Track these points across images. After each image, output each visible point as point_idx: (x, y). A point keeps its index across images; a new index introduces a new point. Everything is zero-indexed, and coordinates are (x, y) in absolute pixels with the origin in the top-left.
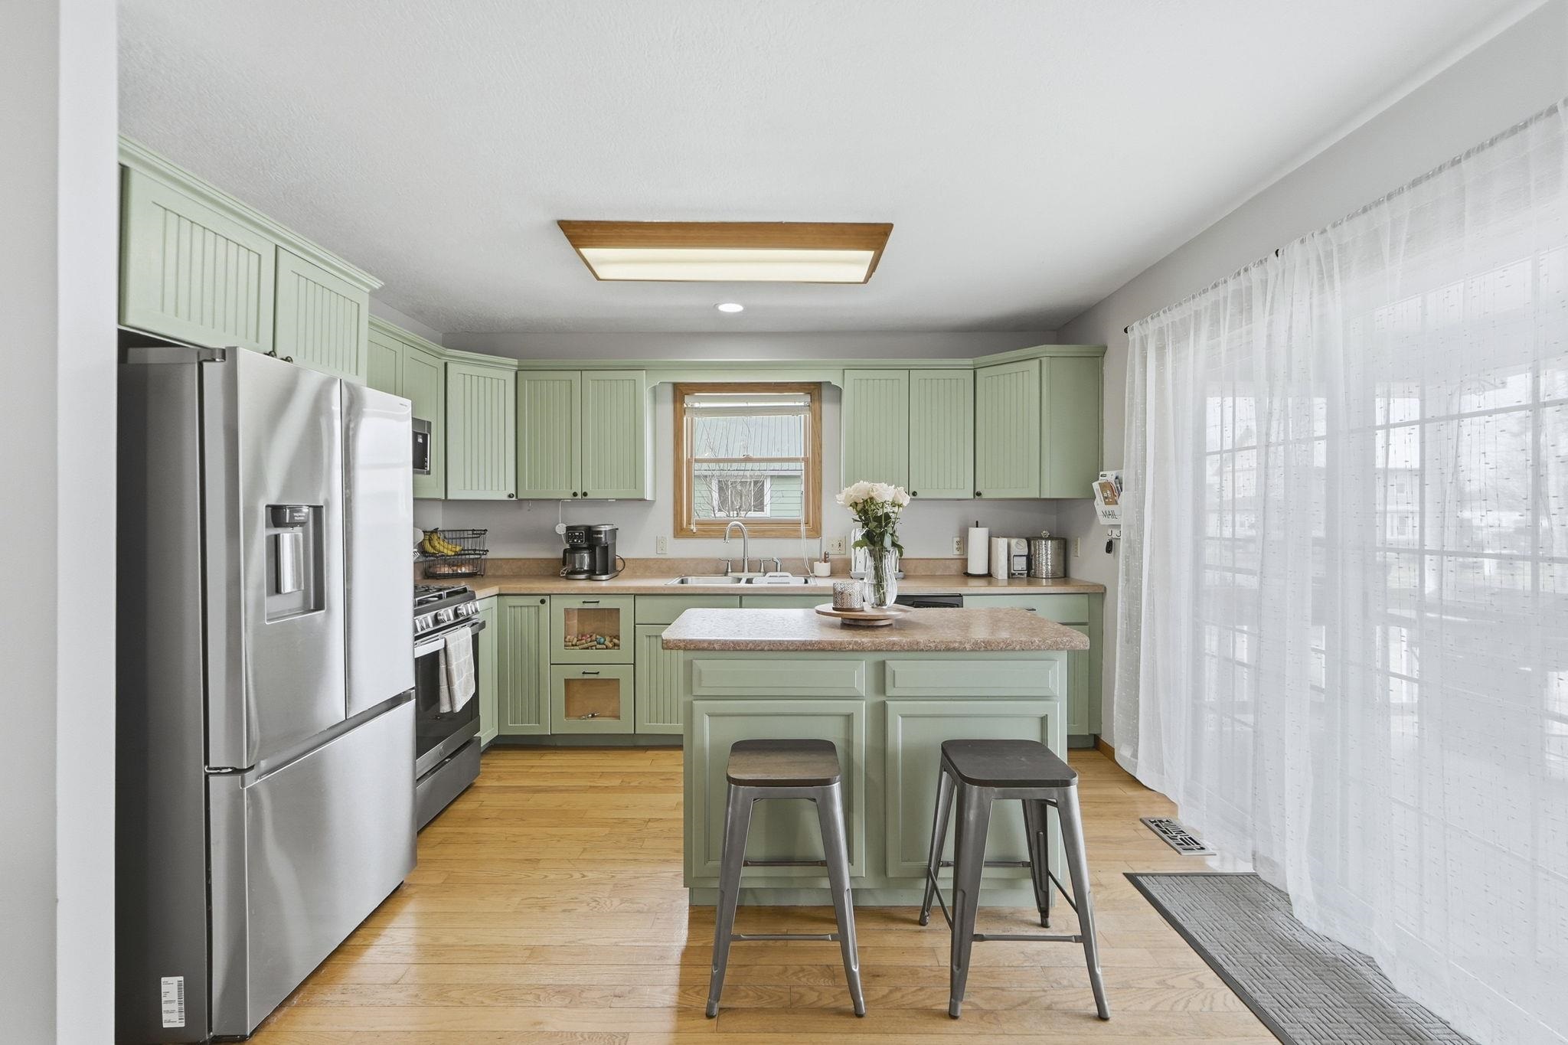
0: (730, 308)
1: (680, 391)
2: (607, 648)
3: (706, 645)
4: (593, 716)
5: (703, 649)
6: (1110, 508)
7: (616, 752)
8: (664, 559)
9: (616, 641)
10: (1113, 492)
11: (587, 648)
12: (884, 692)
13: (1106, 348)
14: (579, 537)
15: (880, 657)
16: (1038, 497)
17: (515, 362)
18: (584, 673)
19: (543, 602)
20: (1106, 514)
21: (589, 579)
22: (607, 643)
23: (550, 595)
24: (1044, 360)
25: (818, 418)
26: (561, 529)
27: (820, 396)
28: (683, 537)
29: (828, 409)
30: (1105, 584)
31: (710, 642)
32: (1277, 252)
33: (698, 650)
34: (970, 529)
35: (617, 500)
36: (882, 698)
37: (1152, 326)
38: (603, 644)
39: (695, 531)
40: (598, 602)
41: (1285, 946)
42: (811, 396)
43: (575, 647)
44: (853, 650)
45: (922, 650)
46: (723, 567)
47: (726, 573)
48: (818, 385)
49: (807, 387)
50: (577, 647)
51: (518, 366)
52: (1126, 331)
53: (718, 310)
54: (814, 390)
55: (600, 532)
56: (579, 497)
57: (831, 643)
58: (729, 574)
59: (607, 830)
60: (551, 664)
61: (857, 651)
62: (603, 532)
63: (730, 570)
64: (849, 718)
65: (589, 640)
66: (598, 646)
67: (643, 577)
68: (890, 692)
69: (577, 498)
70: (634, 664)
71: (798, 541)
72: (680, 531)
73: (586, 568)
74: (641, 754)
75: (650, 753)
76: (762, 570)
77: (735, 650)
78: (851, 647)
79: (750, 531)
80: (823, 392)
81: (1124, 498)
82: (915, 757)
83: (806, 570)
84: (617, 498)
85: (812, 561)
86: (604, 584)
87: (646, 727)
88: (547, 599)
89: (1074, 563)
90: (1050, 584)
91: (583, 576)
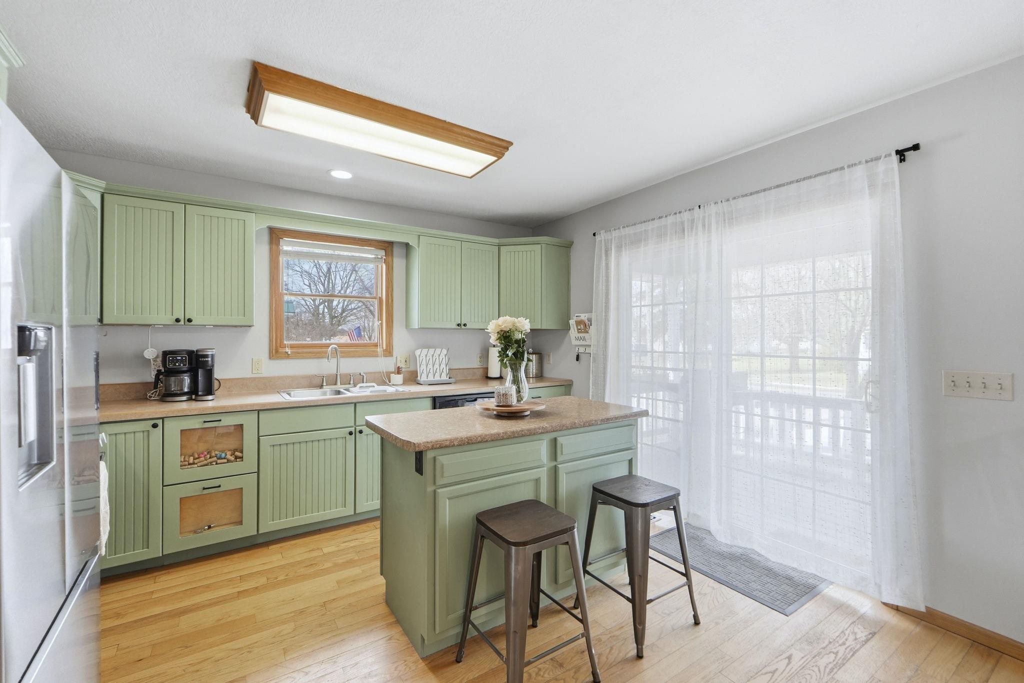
0: (341, 174)
1: (275, 235)
2: (229, 461)
3: (448, 443)
4: (210, 527)
5: (446, 447)
6: (582, 335)
7: (236, 555)
8: (261, 378)
9: (238, 454)
10: (584, 327)
11: (206, 465)
12: (556, 459)
13: (573, 242)
14: (182, 361)
15: (554, 435)
16: (540, 328)
17: (102, 184)
18: (204, 489)
19: (155, 426)
20: (577, 339)
21: (190, 399)
22: (229, 457)
23: (163, 419)
24: (543, 245)
25: (390, 268)
26: (150, 353)
27: (392, 251)
28: (278, 358)
29: (398, 263)
30: (572, 379)
31: (451, 441)
32: (699, 206)
33: (442, 447)
34: (490, 348)
35: (214, 326)
36: (555, 463)
37: (615, 234)
38: (225, 458)
39: (289, 353)
40: (220, 420)
41: (722, 555)
42: (386, 252)
43: (192, 466)
44: (541, 433)
45: (578, 427)
46: (318, 381)
47: (321, 387)
48: (391, 244)
49: (383, 245)
50: (196, 465)
51: (105, 189)
52: (594, 235)
53: (330, 175)
54: (387, 246)
55: (207, 356)
56: (182, 322)
57: (529, 430)
58: (324, 387)
59: (291, 626)
60: (163, 486)
61: (543, 433)
62: (210, 356)
63: (325, 384)
64: (537, 481)
65: (208, 456)
66: (219, 461)
67: (240, 395)
68: (560, 459)
69: (180, 323)
70: (258, 473)
71: (377, 358)
72: (276, 352)
73: (186, 390)
74: (264, 551)
75: (273, 548)
76: (352, 382)
77: (468, 443)
78: (540, 431)
79: (340, 351)
80: (394, 250)
81: (592, 330)
82: (573, 498)
83: (384, 379)
84: (214, 324)
85: (388, 375)
86: (210, 404)
87: (269, 525)
88: (160, 422)
89: (546, 367)
90: (534, 382)
91: (184, 398)
